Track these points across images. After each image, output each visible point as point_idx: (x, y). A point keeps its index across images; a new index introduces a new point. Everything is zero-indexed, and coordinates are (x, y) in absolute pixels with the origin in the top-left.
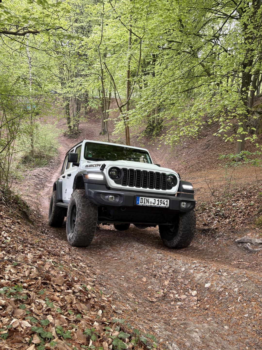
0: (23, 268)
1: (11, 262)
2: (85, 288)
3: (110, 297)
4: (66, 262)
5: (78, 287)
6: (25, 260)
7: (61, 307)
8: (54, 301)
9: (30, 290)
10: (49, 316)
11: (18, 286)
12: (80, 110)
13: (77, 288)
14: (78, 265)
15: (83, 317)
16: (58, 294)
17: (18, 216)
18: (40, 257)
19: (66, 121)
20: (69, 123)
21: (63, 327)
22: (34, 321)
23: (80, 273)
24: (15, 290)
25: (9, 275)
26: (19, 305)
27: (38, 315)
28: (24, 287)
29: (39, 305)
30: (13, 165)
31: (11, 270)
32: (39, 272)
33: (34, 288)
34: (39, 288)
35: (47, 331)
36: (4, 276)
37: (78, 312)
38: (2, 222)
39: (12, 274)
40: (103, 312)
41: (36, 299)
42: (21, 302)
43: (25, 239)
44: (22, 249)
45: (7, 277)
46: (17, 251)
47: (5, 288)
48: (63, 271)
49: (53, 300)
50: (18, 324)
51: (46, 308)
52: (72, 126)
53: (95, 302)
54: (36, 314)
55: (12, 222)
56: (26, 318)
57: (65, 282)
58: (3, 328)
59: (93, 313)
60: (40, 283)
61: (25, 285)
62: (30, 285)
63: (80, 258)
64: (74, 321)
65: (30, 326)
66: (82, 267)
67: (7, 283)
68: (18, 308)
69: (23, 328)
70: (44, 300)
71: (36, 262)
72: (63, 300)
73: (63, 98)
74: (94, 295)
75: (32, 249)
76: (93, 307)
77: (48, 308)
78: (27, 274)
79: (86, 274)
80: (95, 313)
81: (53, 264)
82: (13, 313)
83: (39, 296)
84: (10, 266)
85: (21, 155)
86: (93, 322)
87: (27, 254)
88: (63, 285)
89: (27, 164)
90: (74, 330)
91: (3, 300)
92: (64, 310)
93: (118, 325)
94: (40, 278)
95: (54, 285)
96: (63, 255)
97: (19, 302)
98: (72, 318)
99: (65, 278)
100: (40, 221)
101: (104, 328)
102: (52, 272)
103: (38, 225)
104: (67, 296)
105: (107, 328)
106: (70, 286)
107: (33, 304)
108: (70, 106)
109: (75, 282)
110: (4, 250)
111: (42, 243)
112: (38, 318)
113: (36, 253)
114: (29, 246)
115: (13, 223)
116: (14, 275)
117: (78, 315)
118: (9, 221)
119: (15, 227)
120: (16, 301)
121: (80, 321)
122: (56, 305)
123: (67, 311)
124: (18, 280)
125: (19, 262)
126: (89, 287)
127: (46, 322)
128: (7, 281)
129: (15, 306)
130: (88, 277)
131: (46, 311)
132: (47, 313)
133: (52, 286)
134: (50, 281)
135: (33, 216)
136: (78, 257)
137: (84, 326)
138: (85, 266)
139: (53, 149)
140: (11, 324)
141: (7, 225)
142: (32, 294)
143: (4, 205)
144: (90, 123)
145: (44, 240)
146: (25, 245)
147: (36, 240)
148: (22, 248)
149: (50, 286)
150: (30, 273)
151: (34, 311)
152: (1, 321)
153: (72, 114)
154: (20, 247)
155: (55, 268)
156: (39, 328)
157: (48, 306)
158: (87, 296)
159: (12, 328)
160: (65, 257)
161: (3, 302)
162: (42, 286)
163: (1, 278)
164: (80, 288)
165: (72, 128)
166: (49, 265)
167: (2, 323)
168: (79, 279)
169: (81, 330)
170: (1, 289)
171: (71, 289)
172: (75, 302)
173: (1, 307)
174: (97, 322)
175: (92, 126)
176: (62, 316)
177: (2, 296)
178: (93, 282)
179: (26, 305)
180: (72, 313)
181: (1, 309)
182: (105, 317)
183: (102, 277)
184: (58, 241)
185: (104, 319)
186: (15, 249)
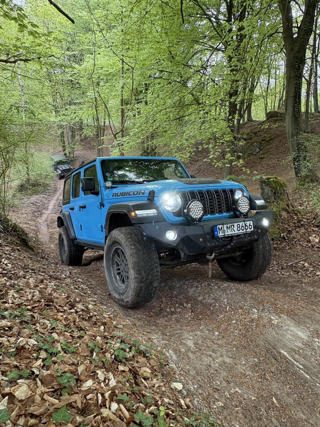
0: (26, 292)
1: (13, 287)
2: (87, 307)
3: (111, 314)
4: (67, 285)
5: (80, 306)
6: (28, 285)
7: (65, 326)
8: (58, 320)
9: (34, 312)
10: (54, 333)
11: (22, 309)
12: (75, 138)
13: (80, 307)
14: (79, 287)
15: (86, 333)
16: (61, 314)
17: (17, 243)
18: (42, 281)
19: (61, 148)
20: (64, 150)
21: (68, 342)
22: (40, 339)
23: (82, 294)
24: (20, 312)
25: (13, 299)
26: (24, 326)
27: (43, 334)
28: (28, 310)
29: (43, 325)
30: (9, 194)
31: (14, 295)
32: (42, 295)
33: (38, 310)
34: (43, 310)
35: (53, 347)
36: (8, 300)
37: (80, 329)
38: (2, 250)
39: (15, 299)
40: (104, 328)
41: (40, 320)
42: (26, 323)
43: (25, 265)
44: (24, 275)
45: (10, 301)
46: (19, 277)
47: (10, 311)
48: (65, 293)
49: (57, 320)
50: (25, 342)
51: (50, 327)
52: (68, 153)
53: (97, 319)
54: (41, 333)
55: (12, 249)
56: (32, 336)
57: (67, 303)
58: (10, 347)
59: (95, 329)
60: (43, 305)
61: (29, 307)
62: (33, 308)
63: (81, 280)
64: (78, 337)
65: (37, 343)
66: (83, 288)
67: (11, 307)
68: (24, 328)
69: (30, 345)
70: (48, 320)
71: (38, 286)
72: (66, 319)
73: (58, 126)
74: (95, 313)
75: (33, 274)
76: (95, 324)
77: (52, 327)
78: (30, 297)
79: (87, 295)
80: (98, 329)
81: (55, 287)
82: (19, 333)
83: (43, 317)
84: (12, 291)
85: (16, 183)
86: (95, 337)
87: (29, 279)
88: (65, 306)
89: (23, 192)
90: (78, 344)
91: (8, 322)
92: (68, 328)
93: (119, 338)
94: (43, 300)
95: (57, 307)
96: (65, 278)
97: (24, 323)
98: (76, 334)
99: (68, 299)
100: (39, 248)
101: (106, 341)
102: (55, 295)
103: (38, 251)
104: (70, 315)
105: (109, 341)
106: (72, 306)
107: (38, 324)
108: (65, 133)
109: (77, 303)
110: (6, 276)
111: (43, 268)
112: (44, 336)
113: (37, 278)
114: (30, 271)
115: (13, 250)
116: (17, 299)
117: (82, 332)
118: (8, 249)
119: (16, 254)
120: (21, 323)
121: (83, 337)
122: (60, 324)
123: (70, 329)
124: (22, 303)
125: (21, 287)
126: (90, 306)
127: (52, 339)
128: (11, 305)
129: (21, 327)
130: (89, 298)
131: (51, 330)
132: (52, 331)
133: (55, 307)
134: (53, 302)
135: (32, 242)
136: (79, 280)
137: (87, 341)
138: (86, 287)
139: (50, 177)
140: (18, 342)
141: (6, 252)
142: (36, 315)
143: (3, 233)
144: (86, 150)
145: (44, 265)
146: (26, 270)
147: (37, 266)
148: (24, 274)
149: (53, 307)
150: (33, 297)
151: (39, 330)
152: (8, 340)
153: (67, 141)
154: (22, 273)
155: (57, 291)
156: (45, 345)
157: (52, 325)
158: (90, 314)
159: (19, 346)
160: (67, 280)
161: (9, 324)
162: (45, 308)
163: (5, 302)
164: (82, 307)
165: (68, 155)
166: (51, 289)
167: (9, 342)
168: (80, 300)
169: (84, 345)
170: (6, 313)
171: (73, 308)
172: (77, 320)
173: (7, 329)
174: (99, 336)
175: (88, 153)
176: (66, 333)
177: (7, 318)
178: (95, 301)
179: (32, 326)
180: (76, 330)
181: (7, 330)
182: (107, 332)
183: (102, 297)
184: (58, 266)
185: (106, 334)
186: (17, 274)
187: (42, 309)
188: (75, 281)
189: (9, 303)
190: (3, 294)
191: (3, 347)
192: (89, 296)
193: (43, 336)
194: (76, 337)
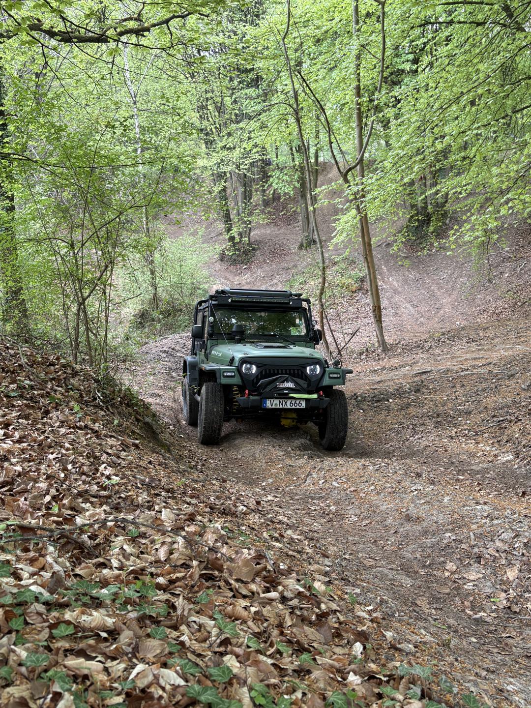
0: (153, 542)
1: (124, 528)
2: (309, 588)
3: (374, 610)
4: (253, 529)
5: (292, 584)
6: (157, 524)
7: (257, 635)
8: (237, 619)
9: (173, 594)
10: (229, 656)
11: (144, 584)
12: (250, 198)
13: (290, 587)
14: (282, 536)
15: (315, 660)
16: (244, 603)
17: (133, 432)
18: (191, 518)
19: (221, 226)
20: (229, 230)
21: (268, 686)
22: (191, 671)
23: (291, 553)
24: (138, 592)
25: (121, 557)
26: (149, 630)
27: (199, 655)
28: (159, 587)
29: (199, 630)
31: (125, 547)
32: (192, 550)
33: (184, 589)
34: (196, 589)
35: (228, 697)
36: (109, 560)
37: (300, 649)
38: (100, 445)
39: (127, 556)
40: (365, 648)
41: (189, 615)
42: (156, 621)
43: (152, 479)
44: (148, 502)
45: (115, 563)
46: (136, 506)
47: (113, 589)
48: (249, 549)
49: (233, 618)
50: (151, 678)
51: (218, 636)
52: (236, 236)
53: (340, 623)
54: (194, 652)
55: (122, 444)
56: (170, 661)
57: (258, 574)
58: (111, 689)
59: (338, 650)
60: (197, 577)
61: (161, 580)
62: (172, 582)
63: (285, 520)
64: (294, 671)
65: (182, 683)
66: (292, 539)
67: (117, 577)
68: (148, 636)
69: (163, 689)
70: (212, 618)
71: (183, 529)
72: (258, 617)
73: (213, 175)
74: (334, 606)
75: (170, 501)
76: (338, 635)
77: (223, 637)
78: (162, 554)
79: (304, 557)
80: (346, 651)
81: (223, 532)
82: (136, 650)
83: (197, 608)
84: (121, 538)
86: (343, 673)
87: (161, 512)
88: (253, 581)
90: (299, 695)
91: (109, 616)
92: (265, 642)
93: (413, 682)
94: (195, 563)
95: (232, 582)
96: (245, 514)
97: (148, 622)
98: (290, 662)
99: (258, 564)
100: (184, 447)
101: (376, 690)
102: (224, 550)
103: (180, 453)
104: (268, 608)
105: (387, 690)
106: (272, 583)
107: (183, 628)
108: (228, 191)
109: (282, 574)
110: (106, 503)
111: (194, 489)
112: (201, 663)
113: (180, 509)
114: (163, 494)
115: (125, 447)
116: (132, 558)
117: (305, 656)
118: (113, 443)
119: (130, 456)
120: (141, 620)
121: (309, 672)
122: (242, 630)
123: (271, 645)
124: (143, 570)
125: (143, 529)
126: (318, 586)
127: (224, 672)
128: (116, 572)
129: (140, 632)
130: (310, 564)
131: (220, 645)
132: (222, 649)
133: (227, 583)
134: (221, 570)
135: (168, 435)
136: (281, 518)
137: (322, 685)
138: (299, 537)
139: (200, 291)
140: (132, 677)
141: (110, 451)
142: (180, 602)
143: (102, 410)
144: (276, 225)
145: (196, 481)
146: (153, 492)
147: (178, 482)
148: (149, 499)
149: (222, 584)
150: (171, 553)
151: (188, 645)
152: (106, 669)
153: (233, 209)
154: (143, 497)
155: (229, 541)
156: (206, 689)
157: (221, 631)
158: (319, 608)
159: (134, 688)
160: (250, 517)
161: (110, 622)
162: (202, 584)
163: (103, 565)
164: (298, 587)
165: (237, 240)
166: (214, 535)
167: (109, 674)
168: (289, 567)
169: (316, 696)
170: (104, 591)
171: (275, 589)
172: (289, 622)
173: (104, 635)
174: (355, 673)
175: (281, 231)
176: (262, 658)
177: (106, 607)
178: (326, 574)
179: (168, 631)
180: (287, 650)
181: (106, 640)
182: (373, 661)
183: (344, 563)
184: (227, 485)
185: (373, 666)
186: (132, 500)
187: (193, 587)
188: (272, 521)
189: (111, 568)
190: (98, 545)
191: (92, 688)
192: (310, 560)
193: (199, 661)
194: (290, 672)
